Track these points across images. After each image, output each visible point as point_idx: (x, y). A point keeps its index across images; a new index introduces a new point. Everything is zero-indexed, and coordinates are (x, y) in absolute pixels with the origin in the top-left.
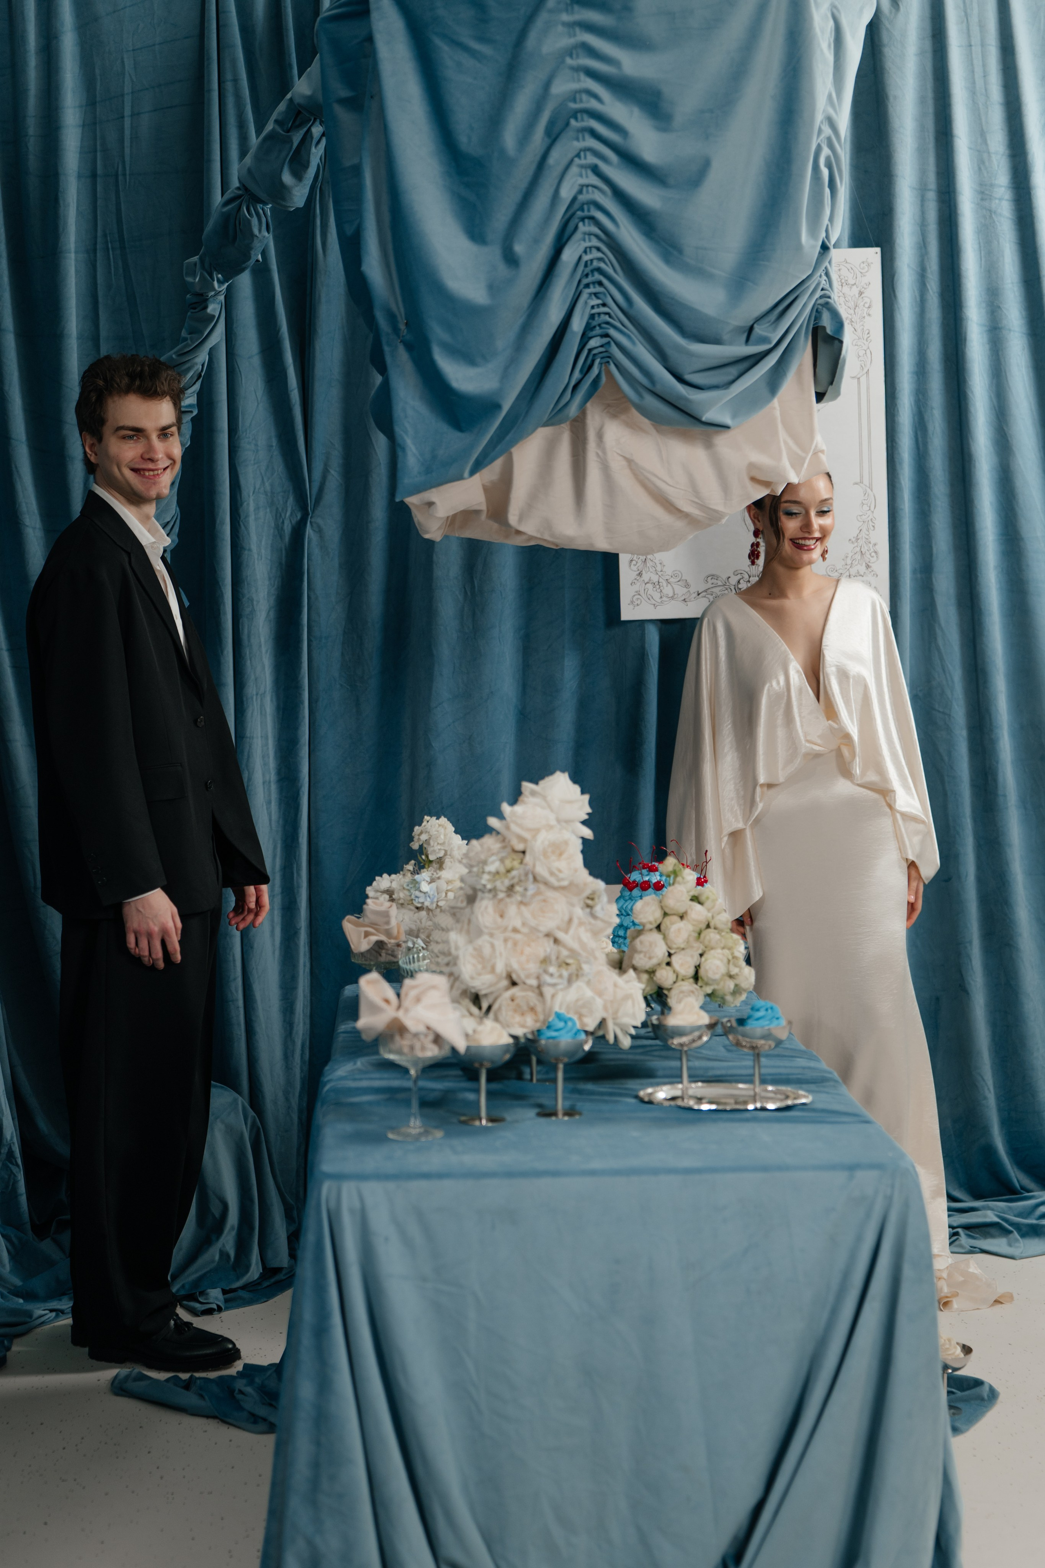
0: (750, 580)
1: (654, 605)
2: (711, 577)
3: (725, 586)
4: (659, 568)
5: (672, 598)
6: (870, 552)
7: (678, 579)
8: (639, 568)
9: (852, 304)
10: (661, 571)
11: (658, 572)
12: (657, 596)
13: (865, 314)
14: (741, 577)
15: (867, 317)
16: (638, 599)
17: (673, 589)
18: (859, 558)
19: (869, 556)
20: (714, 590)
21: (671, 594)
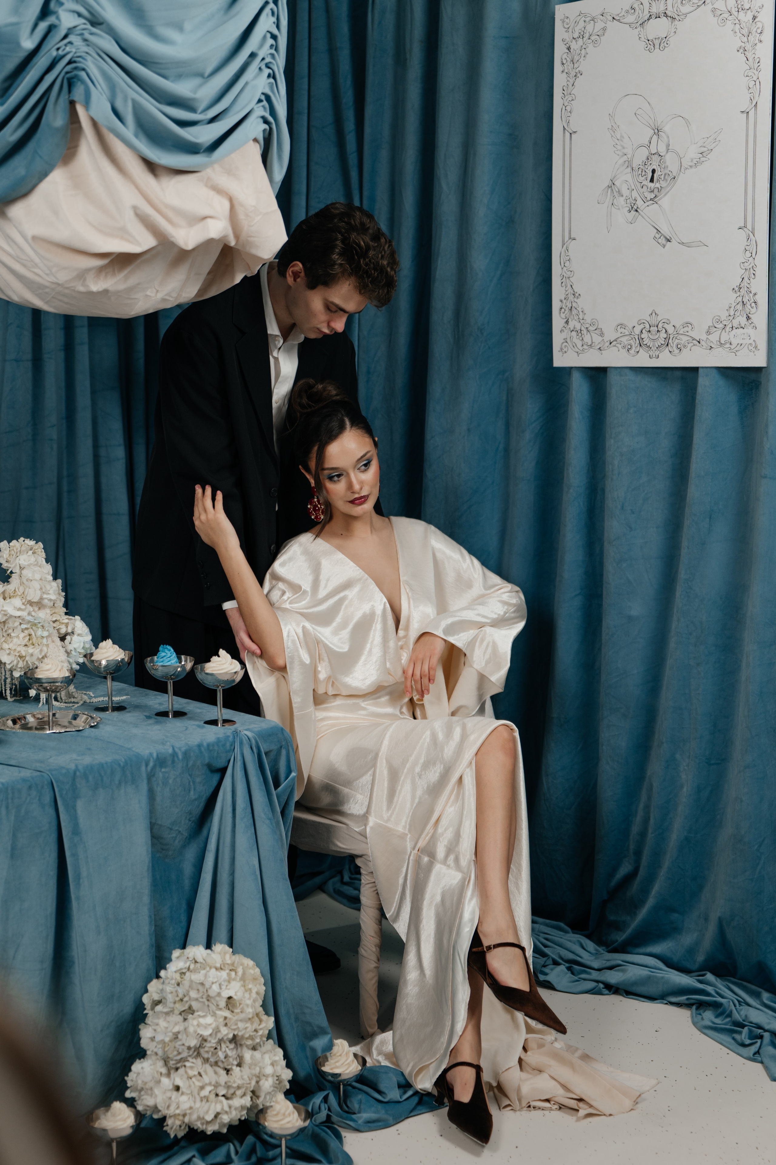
0: (651, 330)
1: (577, 352)
2: (620, 326)
3: (631, 336)
4: (581, 317)
5: (591, 346)
6: (751, 302)
7: (595, 328)
8: (567, 316)
9: (745, 31)
10: (583, 319)
11: (581, 321)
12: (579, 343)
13: (757, 41)
14: (644, 327)
15: (759, 44)
16: (566, 346)
17: (591, 337)
18: (741, 308)
19: (749, 307)
20: (622, 339)
21: (589, 344)
